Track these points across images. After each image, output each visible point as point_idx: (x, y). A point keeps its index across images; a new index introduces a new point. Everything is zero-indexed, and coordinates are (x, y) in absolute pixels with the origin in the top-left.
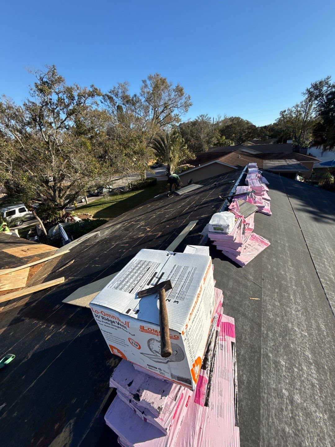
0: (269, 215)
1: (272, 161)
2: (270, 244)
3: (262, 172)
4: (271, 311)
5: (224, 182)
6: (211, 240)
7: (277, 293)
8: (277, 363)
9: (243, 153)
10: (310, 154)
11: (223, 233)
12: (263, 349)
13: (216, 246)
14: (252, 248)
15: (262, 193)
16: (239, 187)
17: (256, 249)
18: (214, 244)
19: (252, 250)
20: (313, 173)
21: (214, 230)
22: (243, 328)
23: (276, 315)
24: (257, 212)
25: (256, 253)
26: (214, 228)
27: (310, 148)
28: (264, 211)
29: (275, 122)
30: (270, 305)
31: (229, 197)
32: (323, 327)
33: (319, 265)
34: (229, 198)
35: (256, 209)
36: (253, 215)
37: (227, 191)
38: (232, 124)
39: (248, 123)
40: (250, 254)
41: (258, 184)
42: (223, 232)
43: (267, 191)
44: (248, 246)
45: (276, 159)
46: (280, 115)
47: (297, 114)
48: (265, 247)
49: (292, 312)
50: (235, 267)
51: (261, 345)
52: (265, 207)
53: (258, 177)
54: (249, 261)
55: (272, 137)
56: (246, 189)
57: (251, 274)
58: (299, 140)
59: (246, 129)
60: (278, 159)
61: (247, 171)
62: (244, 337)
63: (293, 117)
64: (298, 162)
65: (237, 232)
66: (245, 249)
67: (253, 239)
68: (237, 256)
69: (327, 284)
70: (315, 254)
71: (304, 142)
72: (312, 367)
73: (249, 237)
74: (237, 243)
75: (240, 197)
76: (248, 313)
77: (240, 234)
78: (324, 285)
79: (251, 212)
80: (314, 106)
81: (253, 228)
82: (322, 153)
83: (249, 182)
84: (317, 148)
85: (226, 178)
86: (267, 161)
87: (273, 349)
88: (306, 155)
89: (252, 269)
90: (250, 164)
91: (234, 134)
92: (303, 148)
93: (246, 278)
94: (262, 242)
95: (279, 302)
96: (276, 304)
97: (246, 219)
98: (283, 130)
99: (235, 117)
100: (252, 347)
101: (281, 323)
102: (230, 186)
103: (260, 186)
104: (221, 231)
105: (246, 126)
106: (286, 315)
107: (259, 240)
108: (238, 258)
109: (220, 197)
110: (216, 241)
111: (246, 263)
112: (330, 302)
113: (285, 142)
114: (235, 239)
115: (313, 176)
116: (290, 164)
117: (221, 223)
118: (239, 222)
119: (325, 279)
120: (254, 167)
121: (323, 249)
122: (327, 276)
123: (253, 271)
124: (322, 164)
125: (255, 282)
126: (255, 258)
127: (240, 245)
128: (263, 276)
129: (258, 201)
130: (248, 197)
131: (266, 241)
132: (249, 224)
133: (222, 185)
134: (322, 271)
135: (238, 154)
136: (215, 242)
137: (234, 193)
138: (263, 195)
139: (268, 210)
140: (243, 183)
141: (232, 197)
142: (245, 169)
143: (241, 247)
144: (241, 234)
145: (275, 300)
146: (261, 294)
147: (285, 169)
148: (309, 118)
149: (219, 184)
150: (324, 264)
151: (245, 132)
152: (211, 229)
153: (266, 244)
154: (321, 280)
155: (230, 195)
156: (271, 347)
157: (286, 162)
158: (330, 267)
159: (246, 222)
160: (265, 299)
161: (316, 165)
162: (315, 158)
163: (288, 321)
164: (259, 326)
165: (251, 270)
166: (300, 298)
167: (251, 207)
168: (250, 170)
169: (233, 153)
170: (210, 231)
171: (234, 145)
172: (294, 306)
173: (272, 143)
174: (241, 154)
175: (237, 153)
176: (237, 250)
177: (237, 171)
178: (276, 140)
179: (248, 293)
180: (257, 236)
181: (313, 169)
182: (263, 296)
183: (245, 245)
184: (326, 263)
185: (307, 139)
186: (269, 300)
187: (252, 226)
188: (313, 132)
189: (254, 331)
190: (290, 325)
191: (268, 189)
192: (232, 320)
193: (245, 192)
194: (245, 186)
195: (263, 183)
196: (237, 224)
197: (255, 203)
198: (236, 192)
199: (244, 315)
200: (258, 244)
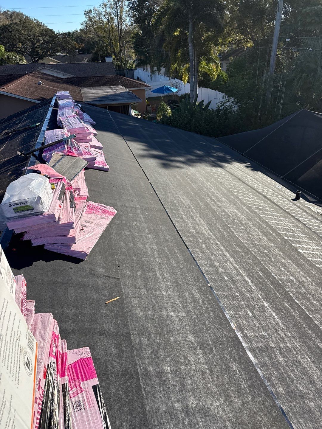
0: (106, 170)
1: (94, 89)
2: (116, 212)
3: (80, 105)
4: (139, 307)
5: (23, 126)
6: (17, 232)
7: (141, 277)
8: (160, 374)
9: (45, 77)
10: (138, 78)
11: (34, 215)
12: (140, 366)
13: (29, 242)
14: (92, 225)
15: (88, 138)
16: (49, 131)
17: (99, 225)
18: (26, 238)
19: (93, 228)
20: (148, 105)
21: (16, 213)
22: (106, 355)
23: (146, 308)
24: (86, 169)
25: (100, 231)
26: (15, 209)
27: (135, 69)
28: (98, 166)
29: (82, 27)
30: (135, 298)
31: (35, 151)
32: (197, 295)
33: (178, 222)
34: (37, 153)
35: (85, 163)
36: (82, 174)
37: (31, 142)
38: (11, 24)
39: (39, 24)
40: (92, 236)
41: (77, 124)
42: (34, 211)
43: (95, 135)
44: (85, 224)
45: (97, 86)
46: (86, 17)
47: (108, 18)
48: (111, 218)
49: (162, 294)
50: (72, 265)
51: (136, 363)
52: (98, 159)
53: (76, 113)
54: (93, 247)
55: (84, 51)
56: (60, 134)
57: (100, 265)
58: (120, 57)
59: (38, 36)
60: (100, 86)
61: (56, 105)
62: (110, 367)
63: (103, 22)
64: (127, 90)
65: (60, 207)
66: (82, 230)
67: (90, 211)
68: (70, 246)
69: (190, 241)
70: (171, 209)
71: (128, 61)
72: (198, 351)
73: (85, 210)
74: (64, 225)
75: (53, 149)
76: (109, 326)
77: (67, 208)
78: (187, 244)
79: (78, 171)
80: (126, 8)
81: (87, 194)
82: (151, 76)
83: (63, 122)
84: (144, 69)
85: (24, 121)
86: (85, 89)
87: (152, 358)
88: (134, 79)
89: (100, 257)
90: (58, 93)
91: (19, 42)
92: (128, 69)
93: (94, 274)
94: (105, 212)
95: (145, 287)
96: (143, 293)
97: (72, 183)
98: (96, 41)
99: (14, 12)
100: (125, 373)
101: (154, 316)
102: (34, 132)
103: (82, 126)
104: (29, 212)
105: (37, 30)
106: (157, 302)
107: (100, 210)
108: (74, 247)
109: (19, 153)
110: (26, 232)
111: (88, 252)
112: (198, 262)
113: (103, 60)
114: (59, 218)
115: (149, 109)
116: (117, 92)
117: (26, 197)
118: (59, 188)
119: (187, 237)
120: (67, 97)
121: (177, 200)
122: (188, 231)
123: (102, 260)
124: (155, 91)
125: (107, 274)
126: (101, 238)
127: (70, 225)
128: (117, 262)
129: (84, 151)
130: (66, 147)
131: (110, 209)
132: (79, 190)
133: (19, 132)
134: (182, 227)
135: (37, 79)
136: (26, 235)
137: (43, 144)
138: (91, 140)
139: (102, 163)
140: (55, 124)
141: (41, 151)
142: (53, 103)
143: (73, 228)
144: (69, 207)
145: (139, 288)
146: (121, 289)
147: (113, 100)
148: (124, 26)
149: (14, 131)
150: (182, 218)
151: (39, 41)
152: (10, 213)
153: (110, 213)
154: (183, 238)
155: (36, 148)
156: (148, 358)
157: (112, 89)
158: (188, 219)
159: (74, 187)
160: (126, 293)
161: (149, 94)
162: (145, 84)
163: (161, 309)
164: (128, 336)
165: (99, 259)
166: (167, 271)
167: (75, 163)
168: (60, 102)
169: (28, 76)
170: (8, 216)
171: (25, 62)
172: (163, 285)
173: (85, 61)
174: (42, 78)
175: (34, 76)
176: (69, 236)
177: (41, 107)
178: (90, 56)
179: (102, 297)
180: (96, 205)
181: (147, 99)
182: (123, 291)
183: (80, 223)
184: (184, 216)
185: (130, 57)
186: (132, 291)
187: (84, 192)
188: (134, 47)
189: (123, 349)
190: (164, 313)
191: (95, 132)
192: (85, 352)
193: (60, 138)
194: (57, 130)
195: (85, 122)
196: (57, 193)
197: (81, 154)
198: (45, 141)
199: (103, 333)
200: (100, 216)
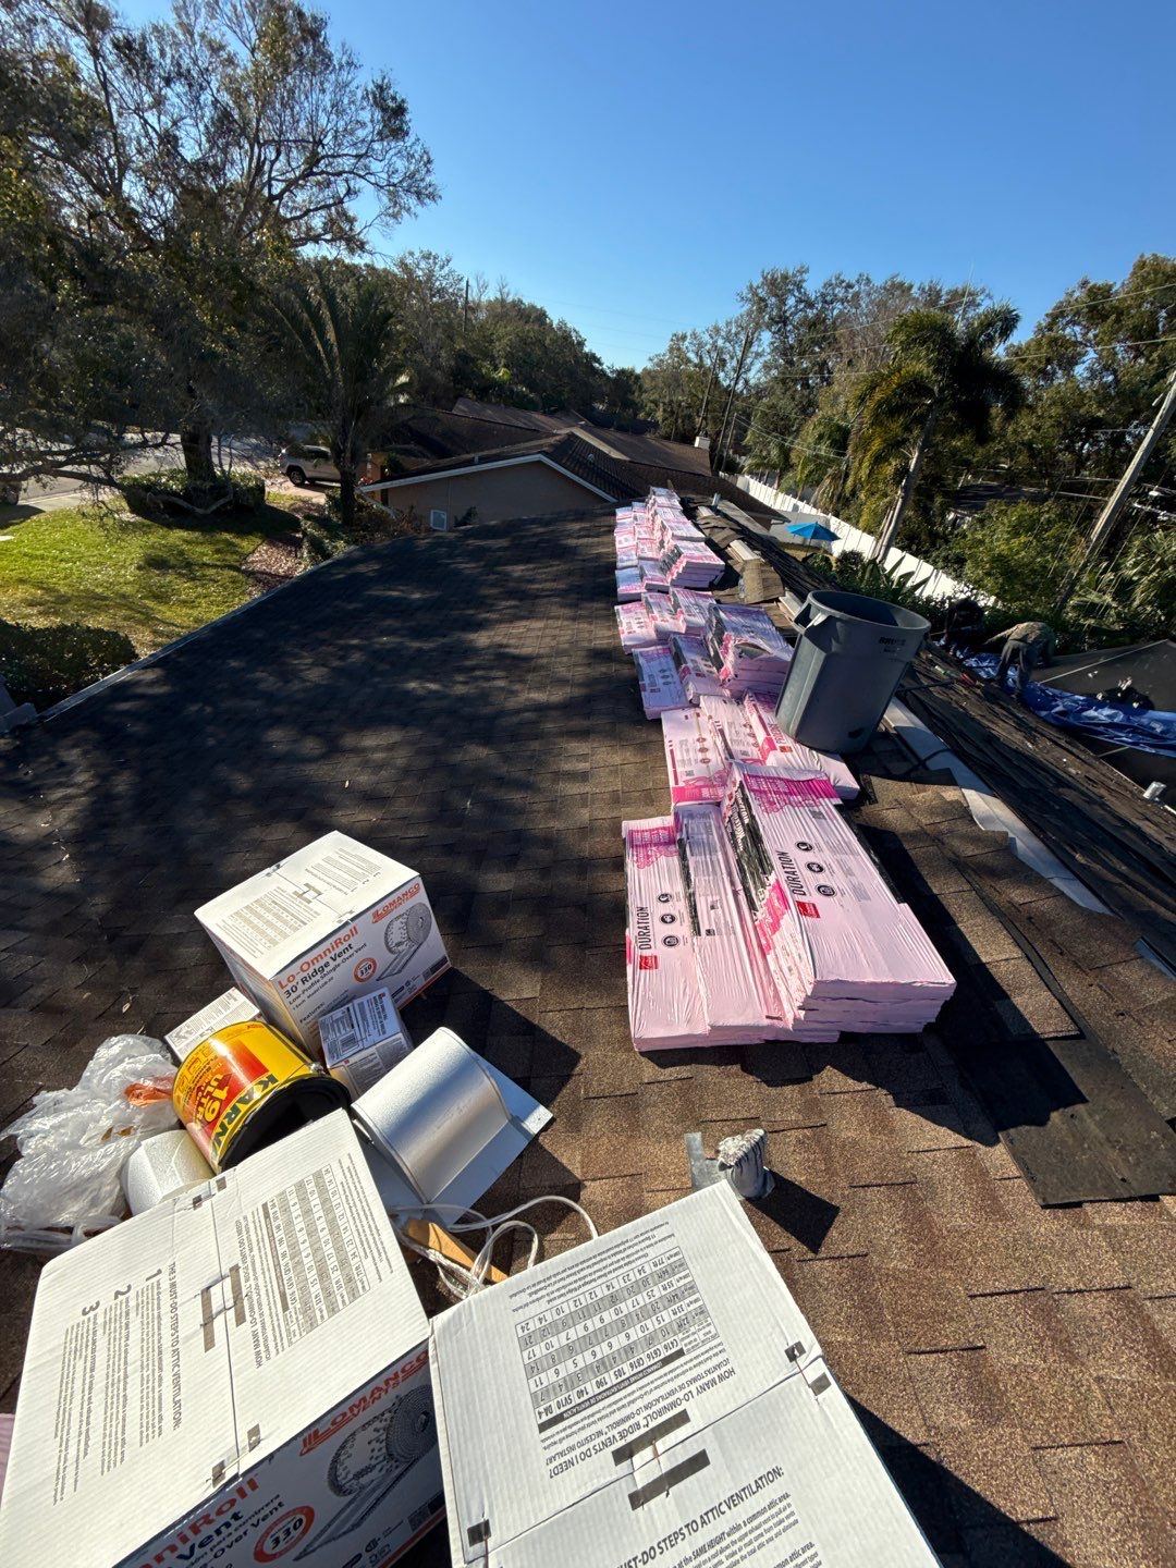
46: (671, 346)
47: (715, 358)
63: (702, 365)
148: (742, 382)
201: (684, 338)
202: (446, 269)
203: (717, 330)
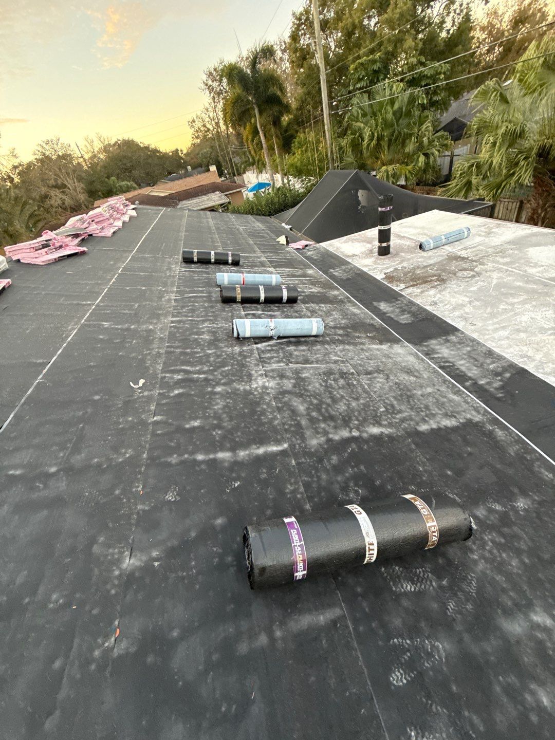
46: (190, 128)
63: (209, 129)
201: (194, 121)
202: (59, 144)
203: (207, 110)
